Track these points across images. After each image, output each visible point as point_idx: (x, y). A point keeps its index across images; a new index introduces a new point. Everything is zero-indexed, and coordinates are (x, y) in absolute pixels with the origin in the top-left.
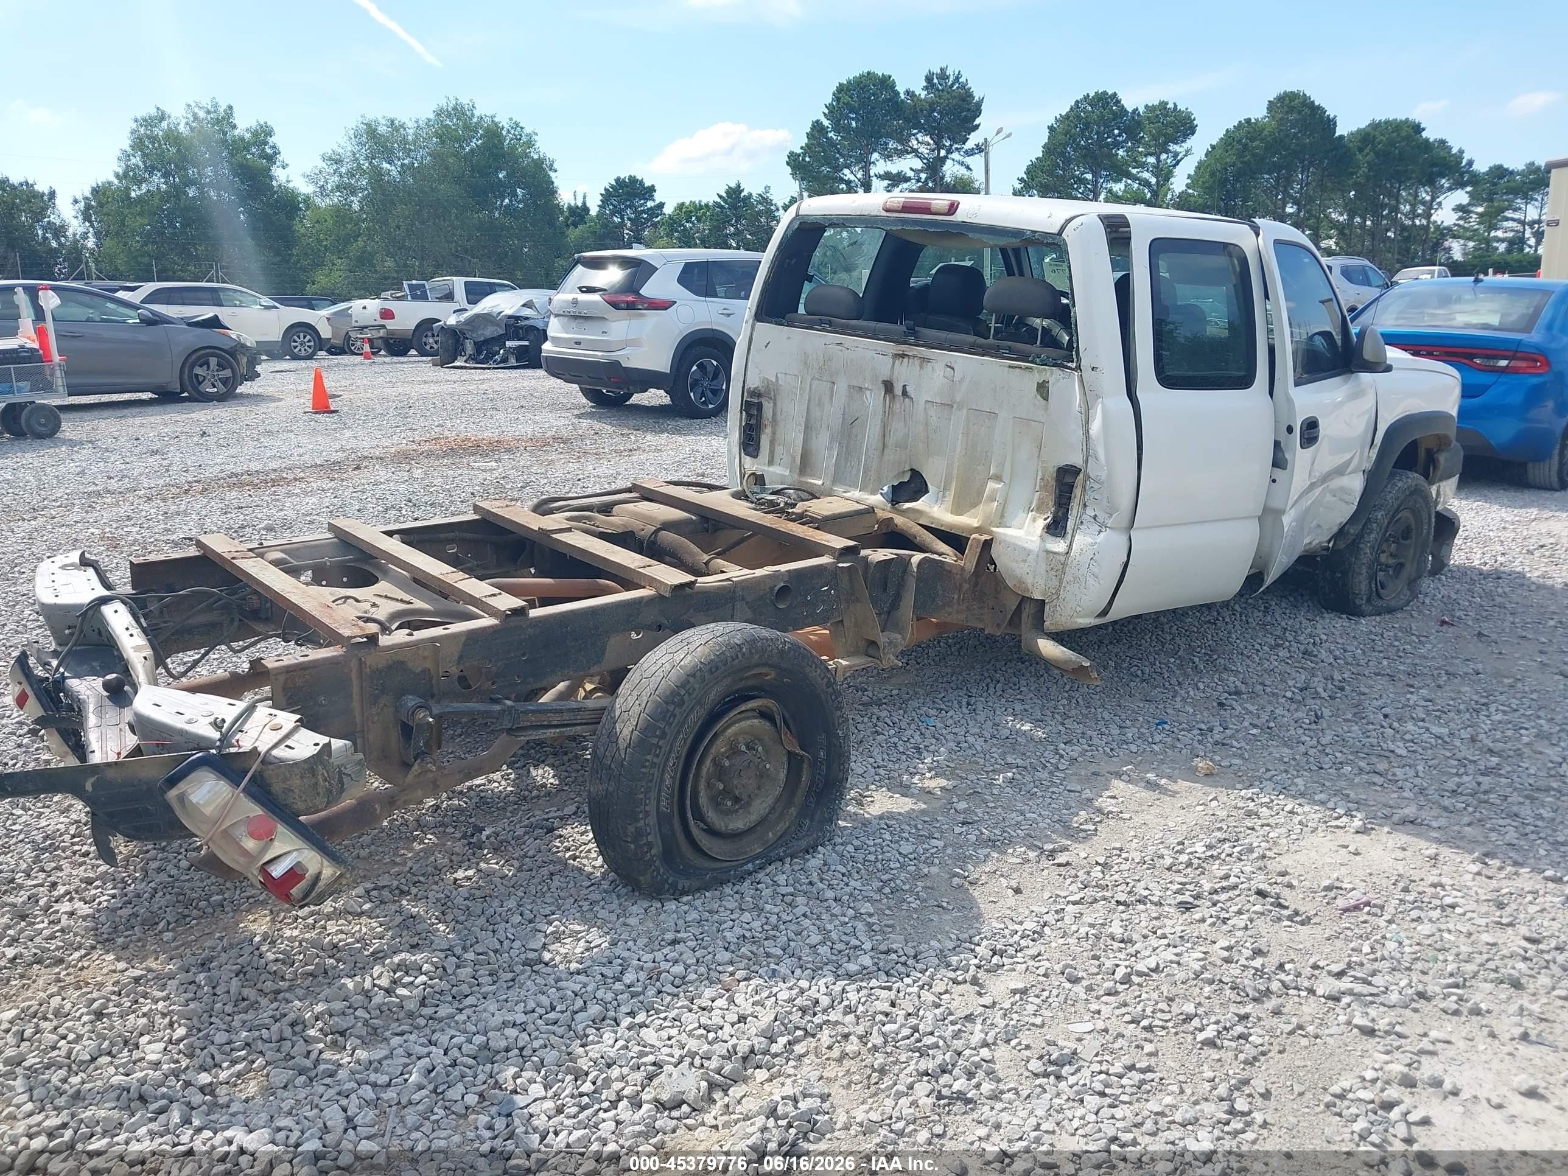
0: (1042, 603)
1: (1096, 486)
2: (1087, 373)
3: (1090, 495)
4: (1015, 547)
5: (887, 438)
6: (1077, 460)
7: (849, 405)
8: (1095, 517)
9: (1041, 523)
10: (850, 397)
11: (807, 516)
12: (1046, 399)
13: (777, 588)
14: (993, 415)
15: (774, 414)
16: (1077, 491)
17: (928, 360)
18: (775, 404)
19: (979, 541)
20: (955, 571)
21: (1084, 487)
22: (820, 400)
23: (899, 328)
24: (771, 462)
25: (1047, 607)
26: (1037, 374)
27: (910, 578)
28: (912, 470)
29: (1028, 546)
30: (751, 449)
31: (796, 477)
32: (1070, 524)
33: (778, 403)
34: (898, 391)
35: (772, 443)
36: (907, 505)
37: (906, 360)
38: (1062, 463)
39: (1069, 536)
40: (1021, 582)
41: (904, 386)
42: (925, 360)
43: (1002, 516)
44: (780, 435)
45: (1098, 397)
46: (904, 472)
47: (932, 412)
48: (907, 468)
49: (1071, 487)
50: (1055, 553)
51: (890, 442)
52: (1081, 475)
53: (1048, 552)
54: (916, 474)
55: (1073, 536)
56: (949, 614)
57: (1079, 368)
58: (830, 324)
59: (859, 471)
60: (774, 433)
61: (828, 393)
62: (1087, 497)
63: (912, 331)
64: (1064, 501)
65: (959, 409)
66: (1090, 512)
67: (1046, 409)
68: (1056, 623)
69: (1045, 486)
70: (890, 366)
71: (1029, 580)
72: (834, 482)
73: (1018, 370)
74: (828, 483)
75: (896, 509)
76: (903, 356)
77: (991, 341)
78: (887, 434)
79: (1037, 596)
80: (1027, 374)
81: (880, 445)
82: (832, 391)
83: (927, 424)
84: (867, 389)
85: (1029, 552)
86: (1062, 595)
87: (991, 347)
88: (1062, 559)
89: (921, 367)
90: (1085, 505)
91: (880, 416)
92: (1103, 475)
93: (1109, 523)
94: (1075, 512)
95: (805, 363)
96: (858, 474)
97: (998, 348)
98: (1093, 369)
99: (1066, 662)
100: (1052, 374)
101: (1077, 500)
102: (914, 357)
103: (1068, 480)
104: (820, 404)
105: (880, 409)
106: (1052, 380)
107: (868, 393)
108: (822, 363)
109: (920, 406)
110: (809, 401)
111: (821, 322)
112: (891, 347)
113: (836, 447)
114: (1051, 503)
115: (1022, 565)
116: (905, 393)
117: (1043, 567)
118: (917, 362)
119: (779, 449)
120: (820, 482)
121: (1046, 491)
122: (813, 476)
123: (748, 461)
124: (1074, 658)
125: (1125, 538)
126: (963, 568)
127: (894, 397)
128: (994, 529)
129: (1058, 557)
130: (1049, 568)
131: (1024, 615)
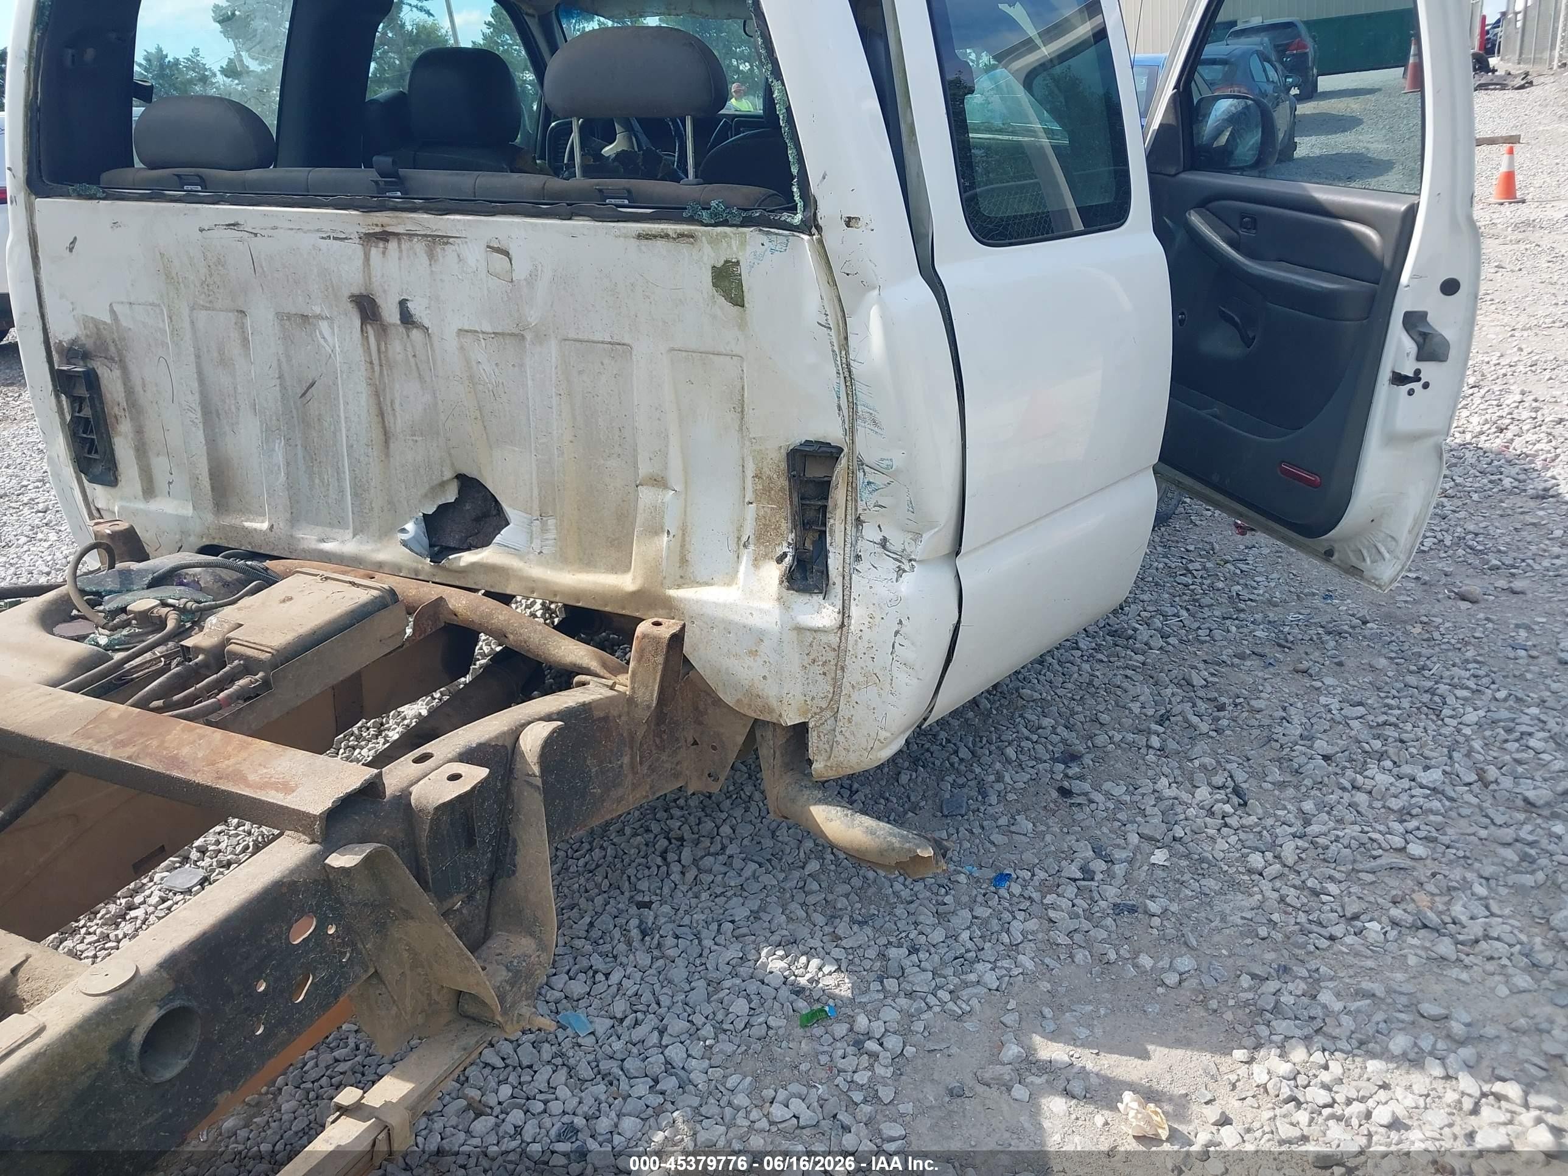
0: (801, 731)
1: (879, 480)
2: (834, 234)
3: (867, 500)
4: (728, 627)
5: (389, 418)
6: (832, 431)
7: (289, 358)
8: (884, 543)
9: (773, 573)
10: (287, 339)
11: (235, 656)
12: (738, 301)
13: (138, 1038)
14: (619, 349)
15: (129, 392)
16: (839, 495)
17: (443, 240)
18: (124, 370)
19: (656, 640)
20: (615, 713)
21: (852, 487)
22: (221, 351)
23: (364, 176)
24: (149, 491)
25: (813, 738)
26: (707, 249)
27: (527, 792)
28: (461, 478)
29: (757, 621)
30: (98, 469)
31: (210, 517)
32: (834, 563)
33: (133, 367)
34: (390, 313)
35: (141, 451)
36: (467, 558)
37: (393, 245)
38: (797, 438)
39: (837, 589)
40: (752, 694)
41: (403, 303)
42: (436, 241)
43: (684, 561)
44: (152, 433)
45: (866, 286)
46: (443, 484)
47: (479, 352)
48: (448, 474)
49: (824, 488)
50: (816, 630)
51: (400, 422)
52: (843, 461)
53: (800, 629)
54: (469, 485)
55: (847, 588)
56: (620, 800)
57: (811, 225)
58: (203, 182)
59: (342, 491)
60: (139, 431)
61: (235, 335)
62: (861, 505)
63: (393, 180)
64: (811, 514)
65: (541, 337)
66: (870, 532)
67: (742, 325)
68: (839, 765)
69: (767, 490)
70: (359, 262)
71: (771, 691)
72: (294, 520)
73: (660, 243)
74: (282, 526)
75: (444, 569)
76: (384, 236)
77: (579, 181)
78: (387, 409)
79: (791, 719)
80: (683, 248)
81: (377, 434)
82: (242, 328)
83: (471, 378)
84: (320, 317)
85: (760, 636)
86: (844, 711)
87: (584, 195)
88: (834, 640)
89: (431, 256)
90: (859, 521)
91: (361, 373)
92: (898, 459)
93: (918, 551)
94: (839, 537)
95: (168, 276)
96: (341, 500)
97: (602, 195)
98: (849, 222)
99: (881, 853)
100: (743, 243)
101: (840, 513)
102: (411, 235)
103: (814, 472)
104: (224, 362)
105: (359, 355)
106: (745, 258)
107: (324, 326)
108: (203, 271)
109: (448, 343)
110: (198, 357)
111: (181, 181)
112: (351, 221)
113: (279, 447)
114: (785, 526)
115: (749, 661)
116: (407, 318)
117: (793, 660)
118: (419, 247)
119: (160, 465)
120: (265, 526)
121: (771, 500)
122: (247, 511)
123: (100, 494)
124: (896, 842)
125: (950, 578)
126: (630, 701)
127: (383, 330)
128: (673, 593)
129: (824, 638)
130: (807, 661)
131: (763, 752)
